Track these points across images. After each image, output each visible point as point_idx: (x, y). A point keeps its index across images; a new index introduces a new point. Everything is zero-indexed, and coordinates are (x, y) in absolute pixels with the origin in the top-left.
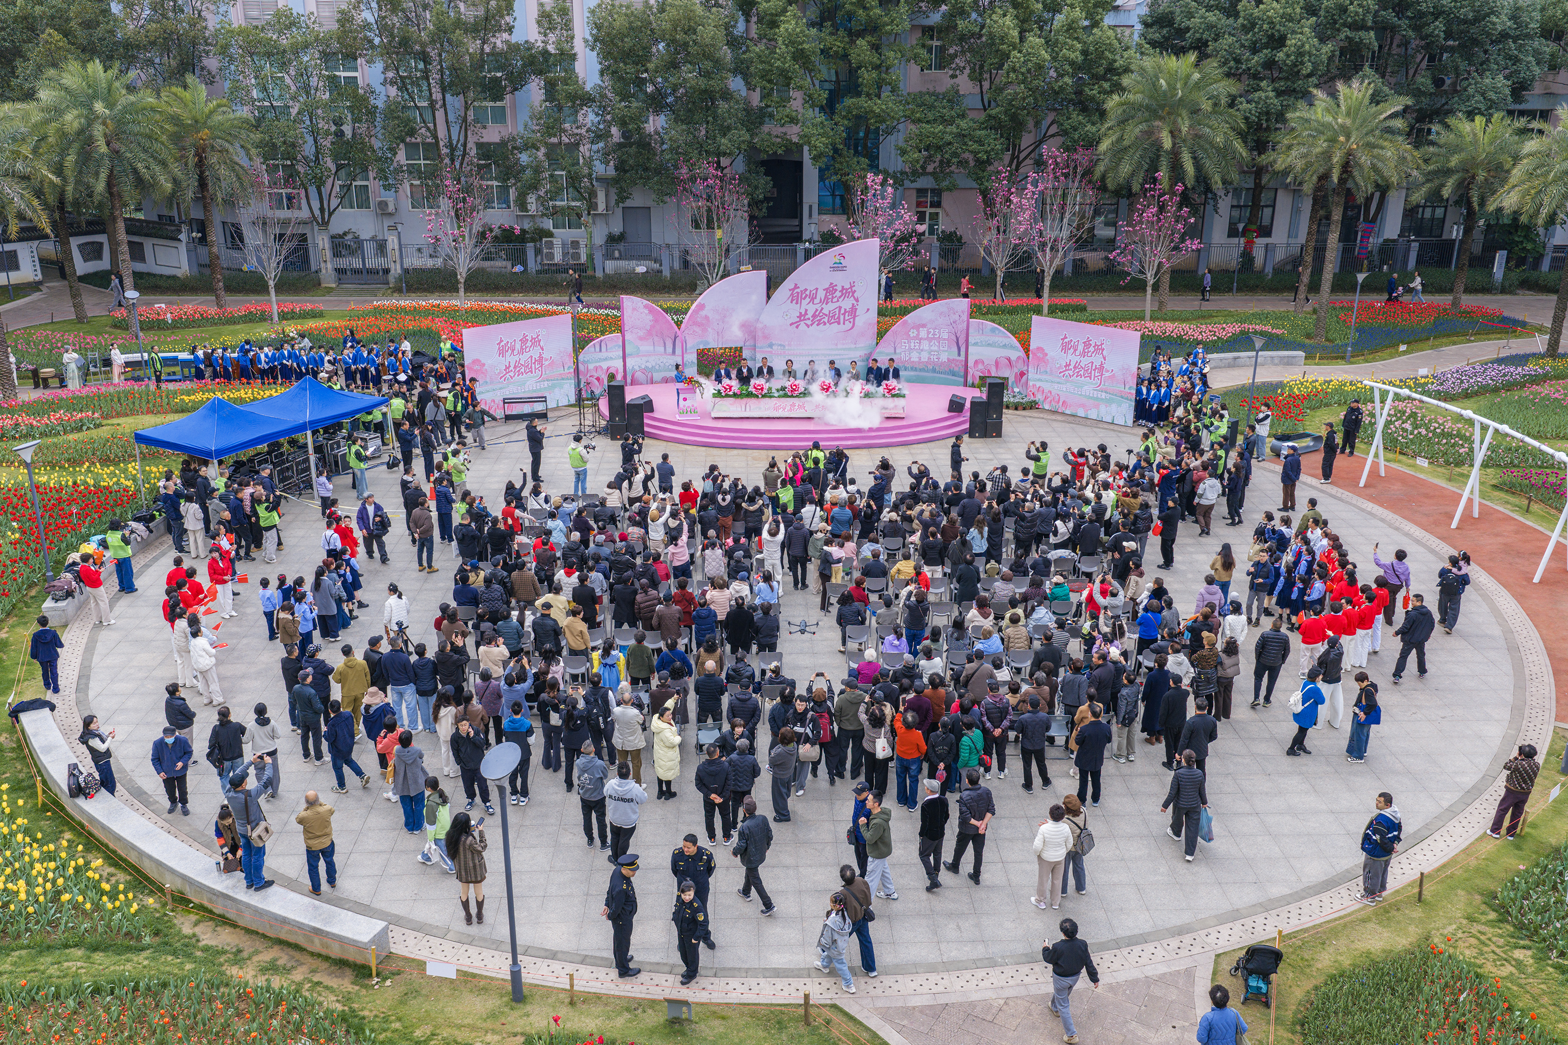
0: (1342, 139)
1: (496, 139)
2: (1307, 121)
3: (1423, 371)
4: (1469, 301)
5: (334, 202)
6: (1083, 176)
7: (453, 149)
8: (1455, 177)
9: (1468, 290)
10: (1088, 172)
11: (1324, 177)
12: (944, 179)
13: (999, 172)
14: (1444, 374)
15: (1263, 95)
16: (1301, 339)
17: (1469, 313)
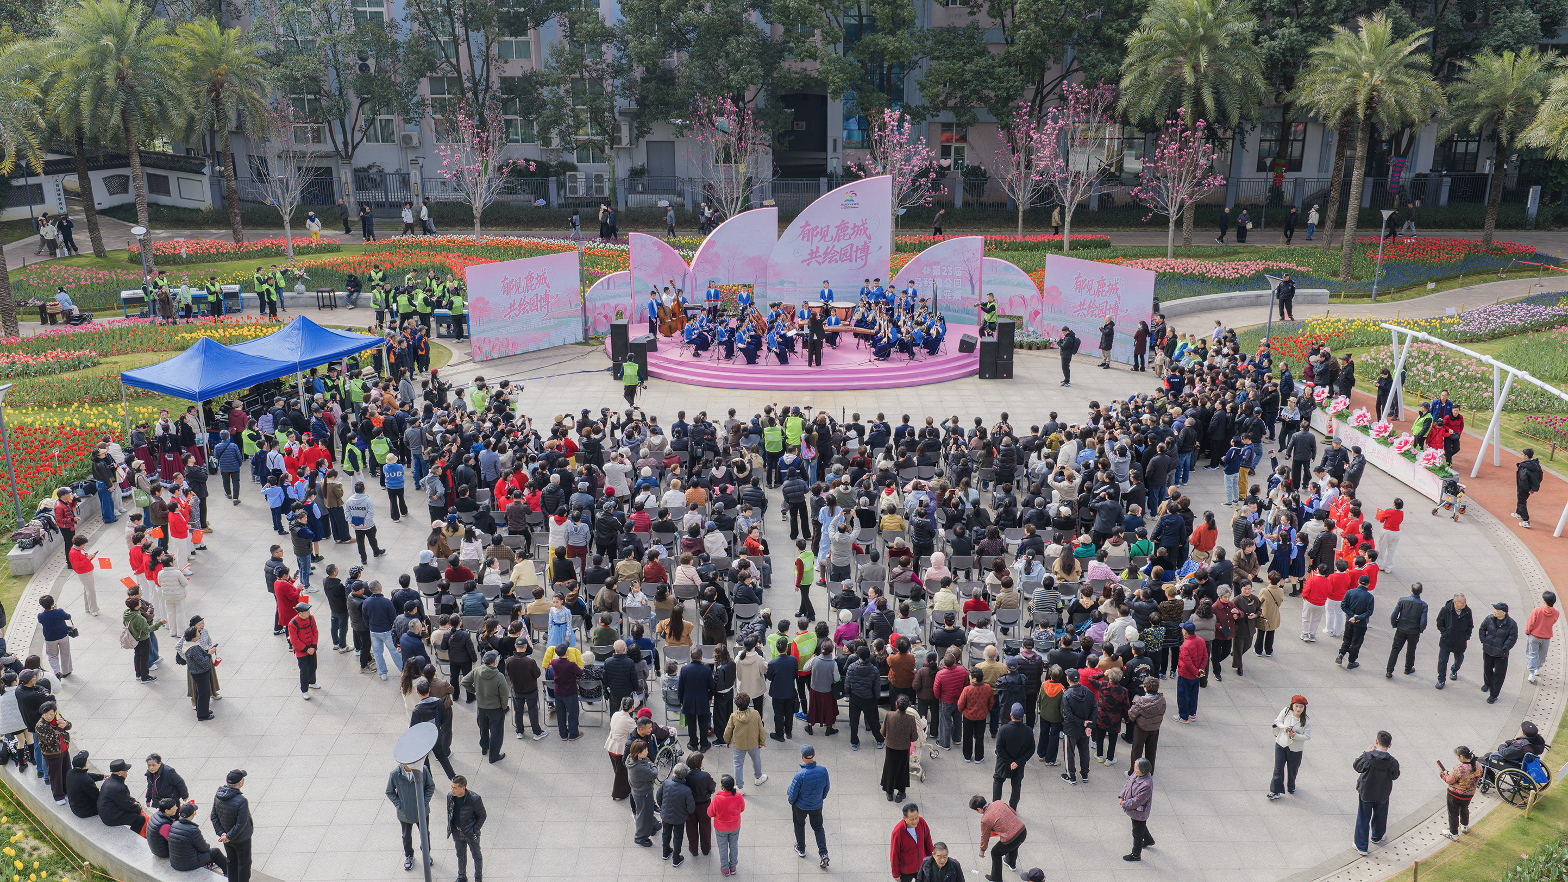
0: (1366, 74)
1: (518, 73)
2: (1332, 56)
3: (1451, 311)
4: (1502, 237)
5: (358, 136)
6: (1105, 111)
7: (476, 84)
8: (1485, 111)
9: (1499, 226)
10: (1111, 107)
11: (1350, 112)
12: (965, 114)
13: (1019, 107)
14: (1470, 313)
15: (1286, 31)
16: (1325, 276)
17: (1498, 250)
